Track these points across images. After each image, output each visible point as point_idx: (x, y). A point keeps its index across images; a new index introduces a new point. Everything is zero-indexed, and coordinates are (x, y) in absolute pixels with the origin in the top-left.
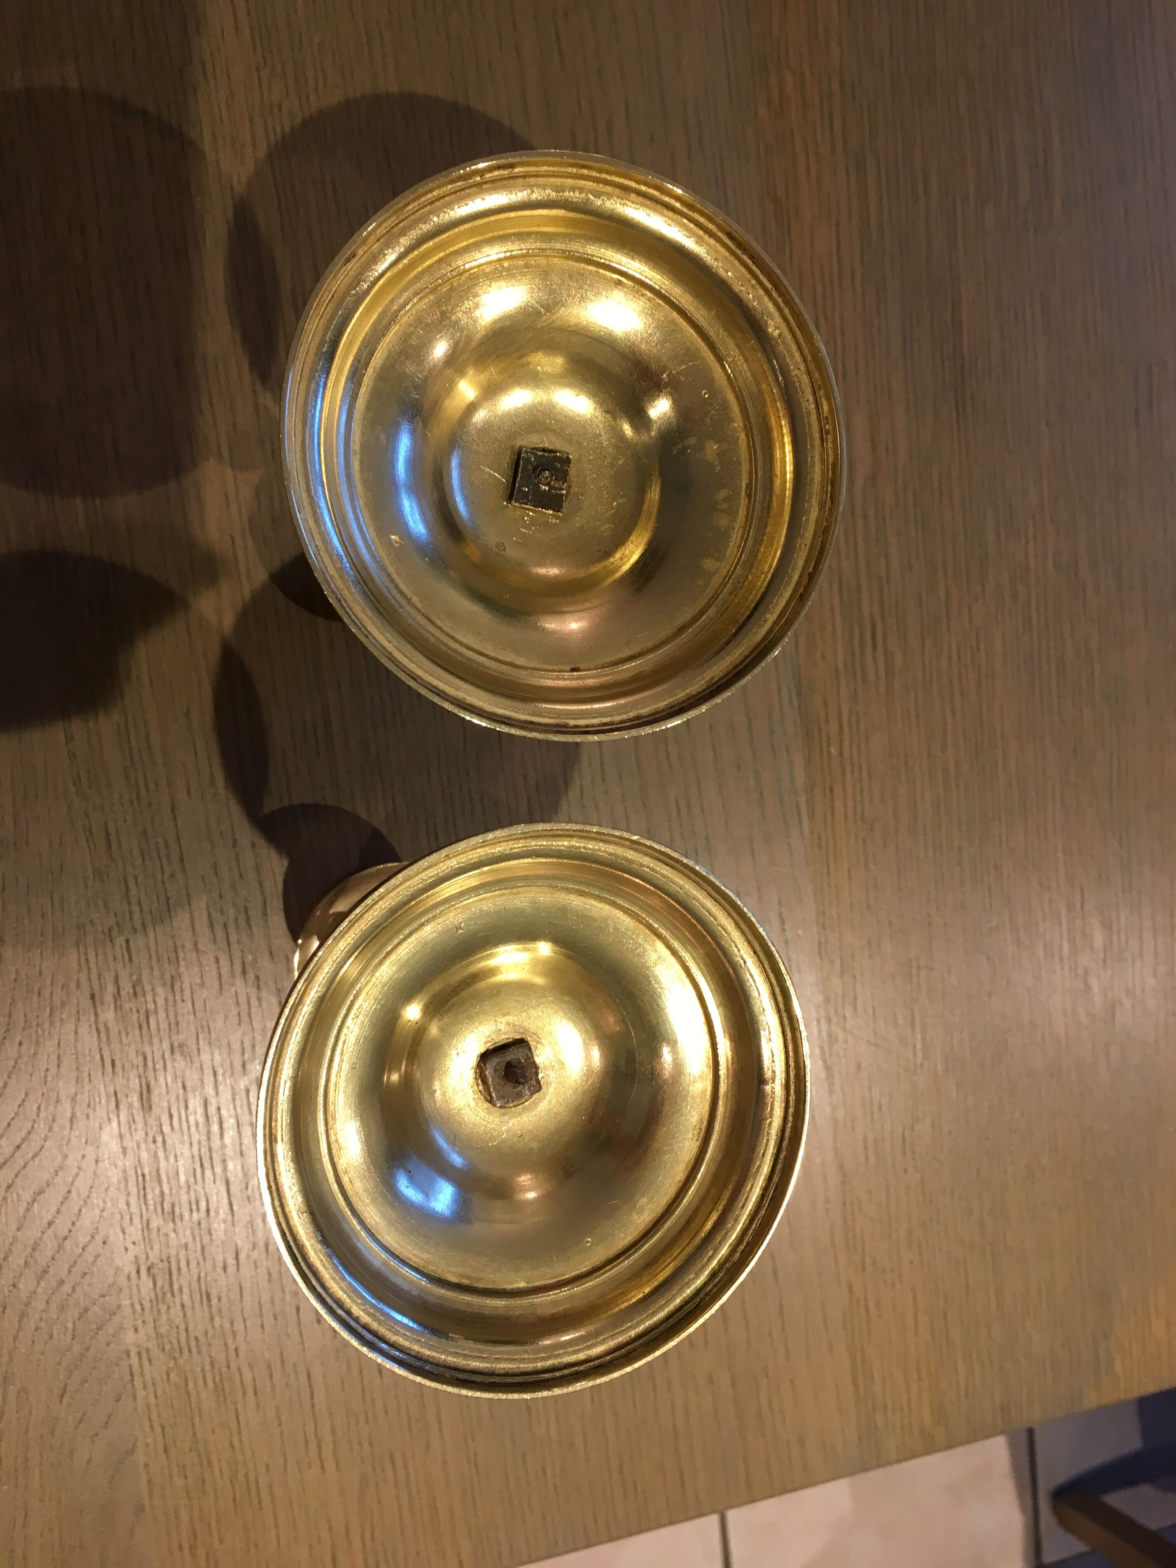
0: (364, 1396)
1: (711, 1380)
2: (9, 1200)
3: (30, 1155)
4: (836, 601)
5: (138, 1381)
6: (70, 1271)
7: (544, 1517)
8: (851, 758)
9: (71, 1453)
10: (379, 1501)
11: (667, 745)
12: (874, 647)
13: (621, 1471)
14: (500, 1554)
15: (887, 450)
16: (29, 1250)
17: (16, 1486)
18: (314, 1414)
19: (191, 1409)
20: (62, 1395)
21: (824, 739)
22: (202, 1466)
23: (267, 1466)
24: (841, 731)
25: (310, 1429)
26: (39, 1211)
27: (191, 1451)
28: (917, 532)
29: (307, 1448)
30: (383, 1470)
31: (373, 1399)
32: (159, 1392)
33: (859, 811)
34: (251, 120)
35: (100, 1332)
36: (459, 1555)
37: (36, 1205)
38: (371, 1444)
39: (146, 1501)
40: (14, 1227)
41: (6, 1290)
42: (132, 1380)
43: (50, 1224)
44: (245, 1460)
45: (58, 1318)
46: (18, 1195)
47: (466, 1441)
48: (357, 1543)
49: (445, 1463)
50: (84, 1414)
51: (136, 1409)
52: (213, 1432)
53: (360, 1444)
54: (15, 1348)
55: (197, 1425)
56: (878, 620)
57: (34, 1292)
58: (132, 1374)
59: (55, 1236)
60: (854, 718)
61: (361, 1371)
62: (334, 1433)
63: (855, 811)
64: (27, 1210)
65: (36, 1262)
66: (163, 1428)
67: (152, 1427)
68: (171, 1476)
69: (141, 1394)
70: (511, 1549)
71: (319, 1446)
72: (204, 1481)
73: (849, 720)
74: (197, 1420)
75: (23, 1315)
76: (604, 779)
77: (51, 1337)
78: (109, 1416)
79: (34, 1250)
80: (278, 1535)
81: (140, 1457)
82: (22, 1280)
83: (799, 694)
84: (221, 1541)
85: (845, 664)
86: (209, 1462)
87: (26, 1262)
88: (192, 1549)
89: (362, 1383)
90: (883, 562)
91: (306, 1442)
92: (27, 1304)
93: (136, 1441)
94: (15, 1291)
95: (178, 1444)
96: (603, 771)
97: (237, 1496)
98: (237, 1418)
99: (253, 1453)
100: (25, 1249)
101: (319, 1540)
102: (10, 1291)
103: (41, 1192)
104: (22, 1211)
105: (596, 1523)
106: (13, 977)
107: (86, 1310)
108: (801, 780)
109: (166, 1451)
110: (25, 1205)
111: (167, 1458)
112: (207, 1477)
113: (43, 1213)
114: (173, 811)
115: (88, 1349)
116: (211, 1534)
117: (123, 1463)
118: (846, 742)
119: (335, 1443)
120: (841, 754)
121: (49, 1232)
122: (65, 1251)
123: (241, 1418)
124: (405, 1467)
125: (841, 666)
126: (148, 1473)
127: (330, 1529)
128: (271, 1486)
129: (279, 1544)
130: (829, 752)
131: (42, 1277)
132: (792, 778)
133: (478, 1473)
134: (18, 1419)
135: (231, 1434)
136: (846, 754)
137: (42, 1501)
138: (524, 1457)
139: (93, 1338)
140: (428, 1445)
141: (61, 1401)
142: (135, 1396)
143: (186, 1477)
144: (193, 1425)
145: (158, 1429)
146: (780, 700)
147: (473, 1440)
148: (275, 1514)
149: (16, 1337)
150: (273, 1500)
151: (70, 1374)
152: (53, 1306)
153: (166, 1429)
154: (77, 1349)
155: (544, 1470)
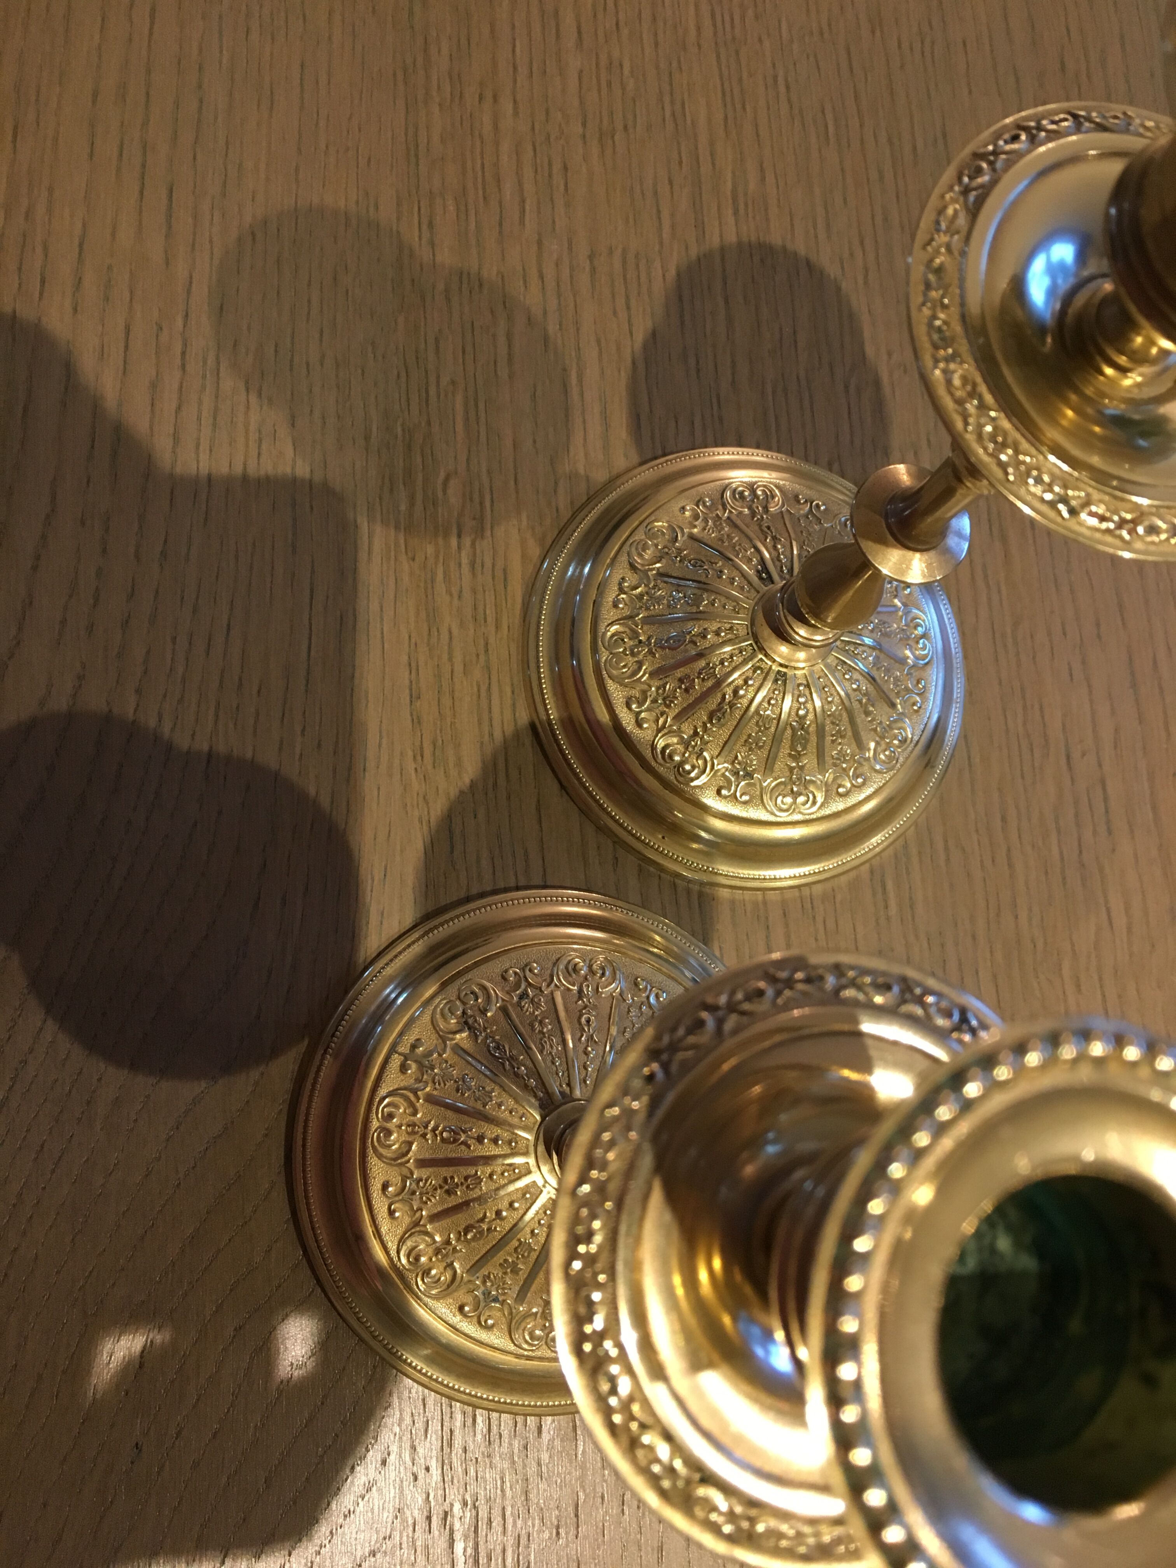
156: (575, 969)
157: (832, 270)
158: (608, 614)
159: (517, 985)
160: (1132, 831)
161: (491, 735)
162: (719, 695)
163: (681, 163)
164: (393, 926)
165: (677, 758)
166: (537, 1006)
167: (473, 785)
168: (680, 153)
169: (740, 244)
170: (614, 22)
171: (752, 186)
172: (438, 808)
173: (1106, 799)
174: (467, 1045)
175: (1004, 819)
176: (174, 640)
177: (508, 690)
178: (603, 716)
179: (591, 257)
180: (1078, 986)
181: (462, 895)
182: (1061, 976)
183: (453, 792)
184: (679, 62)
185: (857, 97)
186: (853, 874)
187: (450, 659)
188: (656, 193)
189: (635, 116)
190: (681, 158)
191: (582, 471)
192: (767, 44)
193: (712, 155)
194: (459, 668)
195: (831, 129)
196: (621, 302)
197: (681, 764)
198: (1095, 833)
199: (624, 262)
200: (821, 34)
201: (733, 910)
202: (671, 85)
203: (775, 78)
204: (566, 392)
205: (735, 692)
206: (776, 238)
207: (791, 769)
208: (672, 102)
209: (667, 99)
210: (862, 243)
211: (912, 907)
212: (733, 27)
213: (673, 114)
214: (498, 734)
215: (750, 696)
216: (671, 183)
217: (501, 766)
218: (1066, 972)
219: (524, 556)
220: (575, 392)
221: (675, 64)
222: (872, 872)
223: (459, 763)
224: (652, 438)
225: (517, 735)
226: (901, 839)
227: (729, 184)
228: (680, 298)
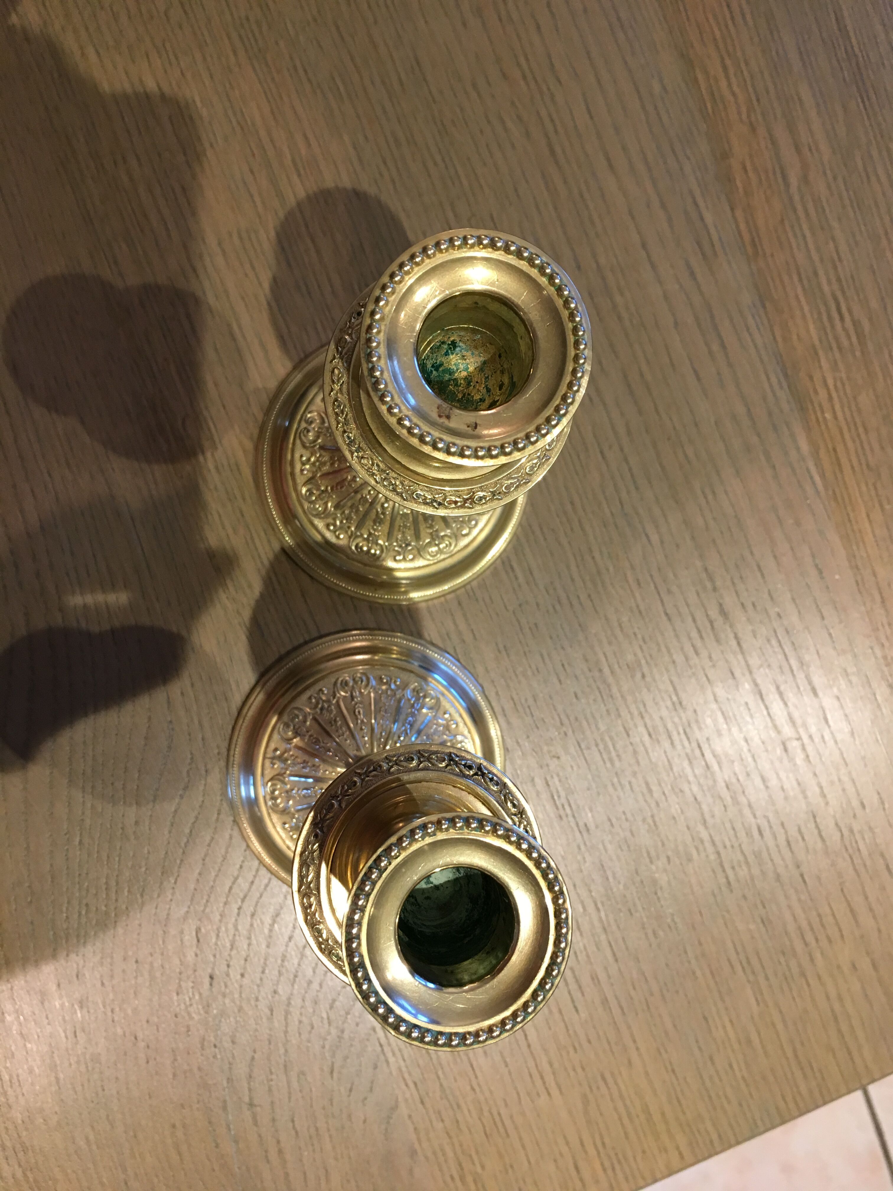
0: (568, 1030)
1: (854, 967)
2: (255, 925)
3: (263, 887)
4: (799, 290)
5: (386, 1049)
6: (314, 972)
7: (741, 1105)
8: (846, 419)
9: (349, 1116)
10: (601, 1114)
11: (683, 447)
12: (842, 319)
13: (796, 1056)
14: (711, 1142)
15: (810, 150)
16: (279, 961)
17: (314, 1151)
18: (532, 1053)
19: (433, 1064)
20: (332, 1072)
21: (817, 408)
22: (453, 1110)
23: (505, 1101)
24: (830, 398)
25: (531, 1064)
26: (280, 929)
27: (442, 1098)
28: (855, 212)
29: (533, 1082)
30: (598, 1088)
31: (575, 1032)
32: (406, 1057)
33: (863, 461)
34: (229, 38)
35: (349, 1016)
36: (678, 1148)
37: (276, 925)
38: (583, 1069)
39: (417, 1146)
40: (264, 946)
41: (270, 997)
42: (383, 1050)
43: (290, 938)
44: (486, 1099)
45: (314, 1011)
46: (261, 920)
47: (660, 1053)
48: (592, 1151)
49: (647, 1074)
50: (352, 1084)
51: (391, 1073)
52: (456, 1080)
53: (574, 1070)
54: (287, 1041)
55: (441, 1076)
56: (839, 294)
57: (292, 994)
58: (381, 1046)
59: (296, 946)
60: (839, 384)
61: (560, 1012)
62: (551, 1064)
63: (861, 464)
64: (271, 931)
65: (287, 971)
66: (415, 1084)
67: (407, 1085)
68: (431, 1122)
69: (392, 1060)
70: (720, 1136)
71: (542, 1078)
72: (457, 1122)
73: (835, 386)
74: (440, 1073)
75: (287, 1013)
76: (637, 488)
77: (313, 1028)
78: (372, 1082)
79: (283, 961)
80: (527, 1156)
81: (403, 1110)
82: (280, 986)
83: (786, 375)
84: (483, 1167)
85: (820, 341)
86: (459, 1106)
87: (279, 972)
88: (462, 1179)
89: (564, 1020)
90: (831, 245)
91: (531, 1076)
92: (289, 1004)
93: (397, 1098)
94: (277, 996)
95: (431, 1095)
96: (635, 482)
97: (487, 1129)
98: (472, 1066)
99: (491, 1092)
100: (276, 961)
101: (561, 1155)
102: (273, 997)
103: (277, 915)
104: (266, 931)
105: (786, 1102)
106: (216, 751)
107: (334, 1001)
108: (805, 447)
109: (422, 1102)
110: (268, 926)
111: (425, 1107)
112: (460, 1118)
113: (283, 930)
114: (303, 596)
115: (343, 1031)
116: (474, 1164)
117: (391, 1118)
118: (837, 407)
119: (554, 1073)
120: (836, 418)
121: (291, 944)
122: (306, 957)
123: (475, 1066)
124: (616, 1083)
125: (817, 343)
126: (413, 1123)
127: (567, 1143)
128: (511, 1117)
129: (529, 1162)
130: (825, 419)
131: (294, 981)
132: (798, 449)
133: (677, 1079)
134: (303, 1097)
135: (470, 1081)
136: (840, 414)
137: (336, 1159)
138: (711, 1058)
139: (344, 1022)
140: (630, 1062)
141: (332, 1077)
142: (387, 1062)
143: (442, 1121)
144: (438, 1078)
145: (412, 1085)
146: (771, 386)
147: (666, 1052)
148: (521, 1139)
149: (286, 1032)
150: (516, 1128)
151: (333, 1056)
152: (308, 1003)
153: (419, 1084)
154: (334, 1031)
155: (731, 1066)
156: (347, 683)
157: (372, 190)
158: (300, 480)
159: (317, 703)
160: (650, 483)
161: (262, 563)
162: (374, 511)
163: (254, 155)
164: (246, 687)
165: (365, 549)
166: (330, 712)
167: (262, 595)
168: (251, 149)
169: (308, 197)
170: (179, 73)
171: (303, 152)
172: (247, 614)
173: (630, 469)
174: (301, 744)
175: (572, 503)
176: (68, 574)
177: (262, 534)
178: (319, 538)
179: (220, 244)
180: (639, 584)
181: (277, 656)
182: (627, 581)
183: (253, 603)
184: (230, 84)
185: (352, 59)
186: (492, 568)
187: (224, 528)
188: (245, 183)
189: (214, 135)
190: (252, 152)
191: (260, 386)
192: (282, 44)
193: (272, 141)
194: (230, 531)
195: (342, 89)
196: (247, 266)
197: (369, 551)
198: (628, 492)
199: (241, 238)
200: (315, 20)
201: (430, 612)
202: (230, 101)
203: (295, 67)
204: (234, 339)
205: (382, 506)
206: (329, 183)
207: (431, 534)
208: (235, 114)
209: (230, 112)
210: (385, 163)
211: (531, 573)
212: (256, 41)
213: (239, 123)
214: (266, 562)
215: (391, 506)
216: (252, 172)
217: (274, 579)
218: (631, 579)
219: (244, 451)
220: (239, 336)
221: (228, 85)
222: (503, 563)
223: (250, 586)
224: (295, 347)
225: (276, 557)
226: (515, 536)
227: (289, 157)
228: (283, 249)
